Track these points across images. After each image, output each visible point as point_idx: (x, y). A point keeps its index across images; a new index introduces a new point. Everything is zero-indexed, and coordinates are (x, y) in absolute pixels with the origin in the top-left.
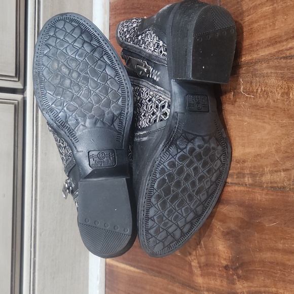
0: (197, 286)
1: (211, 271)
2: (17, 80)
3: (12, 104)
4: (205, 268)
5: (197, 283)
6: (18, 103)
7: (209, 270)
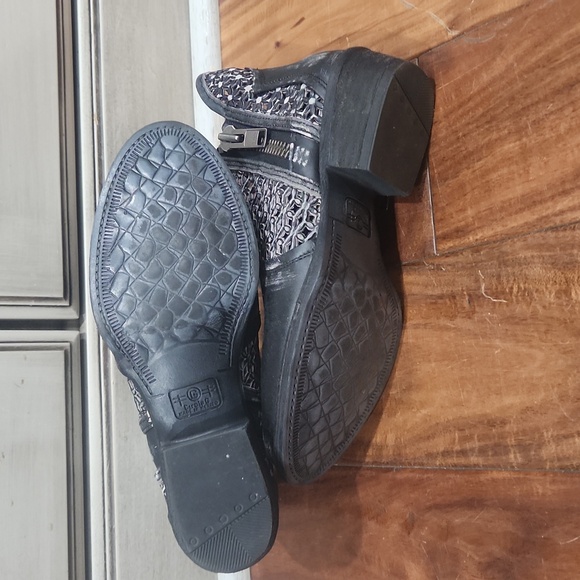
2: (67, 304)
3: (60, 348)
6: (71, 346)
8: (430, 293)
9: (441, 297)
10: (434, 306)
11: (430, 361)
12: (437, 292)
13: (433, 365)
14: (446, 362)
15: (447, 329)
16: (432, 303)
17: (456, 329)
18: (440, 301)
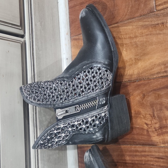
0: (155, 143)
1: (165, 130)
2: (21, 28)
4: (159, 130)
5: (155, 141)
6: (22, 43)
7: (163, 131)
8: (153, 23)
9: (158, 24)
10: (154, 28)
11: (152, 45)
12: (156, 23)
13: (154, 46)
14: (159, 45)
15: (160, 34)
16: (153, 27)
17: (164, 34)
18: (157, 26)
